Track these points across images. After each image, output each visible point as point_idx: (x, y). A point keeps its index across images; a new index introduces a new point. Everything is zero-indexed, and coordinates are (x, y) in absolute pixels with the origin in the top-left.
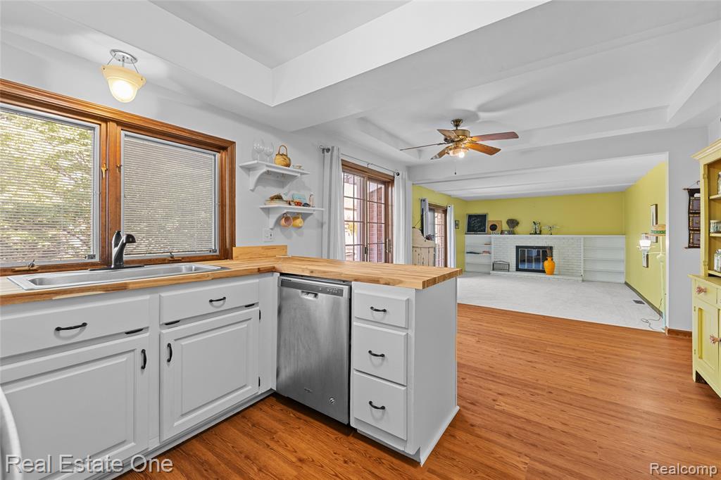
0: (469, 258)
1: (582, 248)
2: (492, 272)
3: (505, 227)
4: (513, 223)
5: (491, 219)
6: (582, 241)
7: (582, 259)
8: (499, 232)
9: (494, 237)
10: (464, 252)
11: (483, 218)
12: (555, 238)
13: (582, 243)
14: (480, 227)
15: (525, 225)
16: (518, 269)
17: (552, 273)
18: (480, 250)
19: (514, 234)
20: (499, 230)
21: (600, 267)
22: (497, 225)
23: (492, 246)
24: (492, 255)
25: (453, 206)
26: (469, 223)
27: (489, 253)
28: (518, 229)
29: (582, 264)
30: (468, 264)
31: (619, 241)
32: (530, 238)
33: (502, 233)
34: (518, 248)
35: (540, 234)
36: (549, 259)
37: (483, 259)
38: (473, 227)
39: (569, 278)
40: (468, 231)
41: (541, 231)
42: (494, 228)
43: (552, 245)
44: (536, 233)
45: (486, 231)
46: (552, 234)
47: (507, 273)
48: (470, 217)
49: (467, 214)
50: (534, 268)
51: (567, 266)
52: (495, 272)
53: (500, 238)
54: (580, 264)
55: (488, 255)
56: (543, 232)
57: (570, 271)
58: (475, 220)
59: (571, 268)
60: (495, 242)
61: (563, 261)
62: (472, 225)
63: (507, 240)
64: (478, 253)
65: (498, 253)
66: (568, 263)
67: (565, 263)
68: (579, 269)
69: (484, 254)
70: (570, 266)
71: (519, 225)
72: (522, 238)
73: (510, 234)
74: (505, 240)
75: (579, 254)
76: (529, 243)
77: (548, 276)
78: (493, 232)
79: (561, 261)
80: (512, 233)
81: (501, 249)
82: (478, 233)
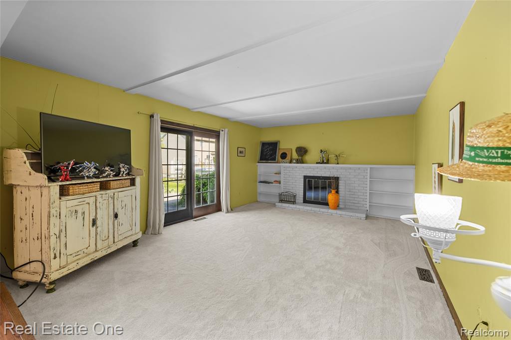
0: (262, 188)
1: (368, 179)
2: (277, 204)
3: (295, 156)
4: (302, 151)
5: (283, 146)
6: (369, 171)
7: (368, 191)
8: (288, 161)
9: (284, 166)
10: (257, 182)
11: (274, 145)
12: (341, 168)
13: (369, 174)
14: (271, 155)
15: (314, 154)
16: (306, 201)
17: (337, 207)
18: (272, 180)
19: (303, 163)
20: (288, 157)
21: (386, 201)
22: (287, 153)
23: (282, 175)
24: (282, 185)
26: (262, 152)
27: (280, 182)
28: (307, 157)
29: (368, 197)
30: (259, 193)
32: (317, 168)
33: (291, 161)
34: (305, 177)
36: (334, 191)
37: (273, 189)
38: (266, 155)
39: (351, 214)
40: (260, 160)
41: (328, 160)
42: (284, 156)
43: (338, 176)
44: (323, 163)
45: (276, 160)
46: (338, 164)
47: (291, 206)
48: (264, 144)
49: (261, 142)
50: (320, 200)
51: (353, 199)
52: (280, 204)
53: (289, 167)
54: (366, 197)
55: (278, 184)
56: (331, 160)
57: (356, 205)
58: (268, 148)
59: (357, 202)
60: (285, 171)
61: (350, 193)
62: (265, 153)
63: (296, 169)
64: (269, 183)
65: (287, 183)
66: (354, 196)
67: (351, 196)
68: (364, 203)
69: (274, 184)
70: (356, 199)
71: (307, 154)
72: (310, 168)
73: (297, 163)
74: (294, 169)
75: (365, 186)
76: (316, 173)
77: (331, 211)
78: (283, 160)
79: (347, 193)
80: (300, 161)
81: (290, 179)
82: (269, 161)
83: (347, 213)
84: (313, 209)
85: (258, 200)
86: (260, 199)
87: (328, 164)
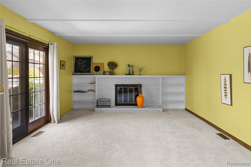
0: (77, 97)
1: (161, 85)
2: (96, 109)
3: (107, 68)
4: (113, 65)
5: (96, 61)
6: (161, 80)
7: (161, 93)
8: (102, 73)
9: (98, 77)
10: (71, 91)
11: (88, 60)
12: (143, 78)
13: (161, 82)
14: (85, 68)
15: (122, 68)
16: (117, 104)
17: (142, 107)
18: (86, 89)
19: (113, 74)
20: (101, 70)
21: (170, 98)
22: (100, 66)
23: (97, 85)
24: (96, 93)
25: (55, 44)
26: (76, 65)
27: (93, 91)
28: (116, 70)
30: (74, 102)
31: (182, 80)
32: (126, 78)
33: (104, 73)
34: (116, 86)
35: (133, 74)
36: (140, 95)
37: (88, 97)
38: (80, 68)
39: (154, 109)
40: (75, 72)
41: (133, 72)
42: (97, 69)
43: (141, 84)
44: (130, 74)
45: (91, 72)
46: (141, 75)
47: (108, 109)
48: (77, 59)
49: (74, 56)
50: (128, 102)
51: (151, 99)
52: (99, 109)
53: (102, 78)
54: (159, 97)
55: (93, 93)
56: (135, 73)
57: (153, 103)
58: (81, 62)
59: (153, 101)
60: (99, 82)
61: (149, 95)
62: (79, 66)
63: (108, 80)
64: (84, 92)
65: (101, 91)
66: (151, 97)
67: (150, 97)
68: (158, 101)
69: (89, 93)
70: (153, 99)
71: (117, 67)
72: (120, 78)
73: (110, 75)
74: (106, 80)
75: (159, 89)
76: (125, 82)
77: (140, 109)
78: (98, 72)
79: (147, 95)
80: (112, 73)
81: (103, 87)
82: (84, 73)
83: (151, 109)
84: (127, 109)
85: (73, 108)
86: (76, 106)
87: (133, 75)
